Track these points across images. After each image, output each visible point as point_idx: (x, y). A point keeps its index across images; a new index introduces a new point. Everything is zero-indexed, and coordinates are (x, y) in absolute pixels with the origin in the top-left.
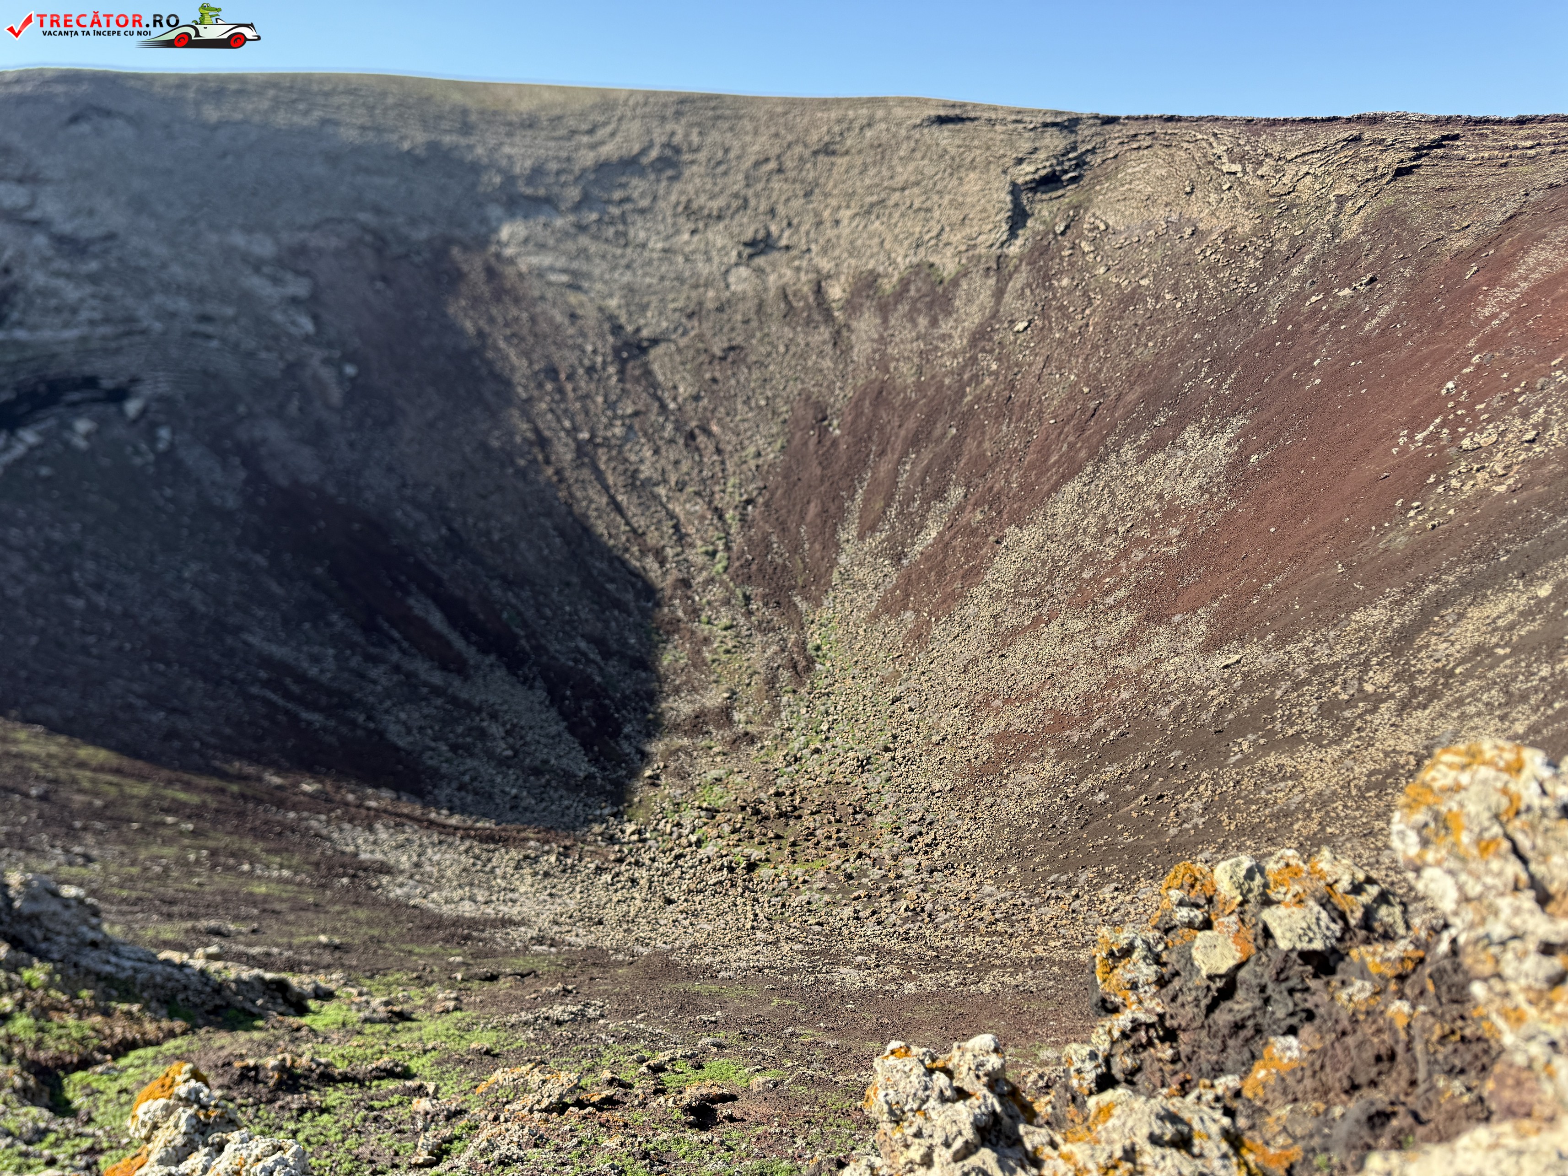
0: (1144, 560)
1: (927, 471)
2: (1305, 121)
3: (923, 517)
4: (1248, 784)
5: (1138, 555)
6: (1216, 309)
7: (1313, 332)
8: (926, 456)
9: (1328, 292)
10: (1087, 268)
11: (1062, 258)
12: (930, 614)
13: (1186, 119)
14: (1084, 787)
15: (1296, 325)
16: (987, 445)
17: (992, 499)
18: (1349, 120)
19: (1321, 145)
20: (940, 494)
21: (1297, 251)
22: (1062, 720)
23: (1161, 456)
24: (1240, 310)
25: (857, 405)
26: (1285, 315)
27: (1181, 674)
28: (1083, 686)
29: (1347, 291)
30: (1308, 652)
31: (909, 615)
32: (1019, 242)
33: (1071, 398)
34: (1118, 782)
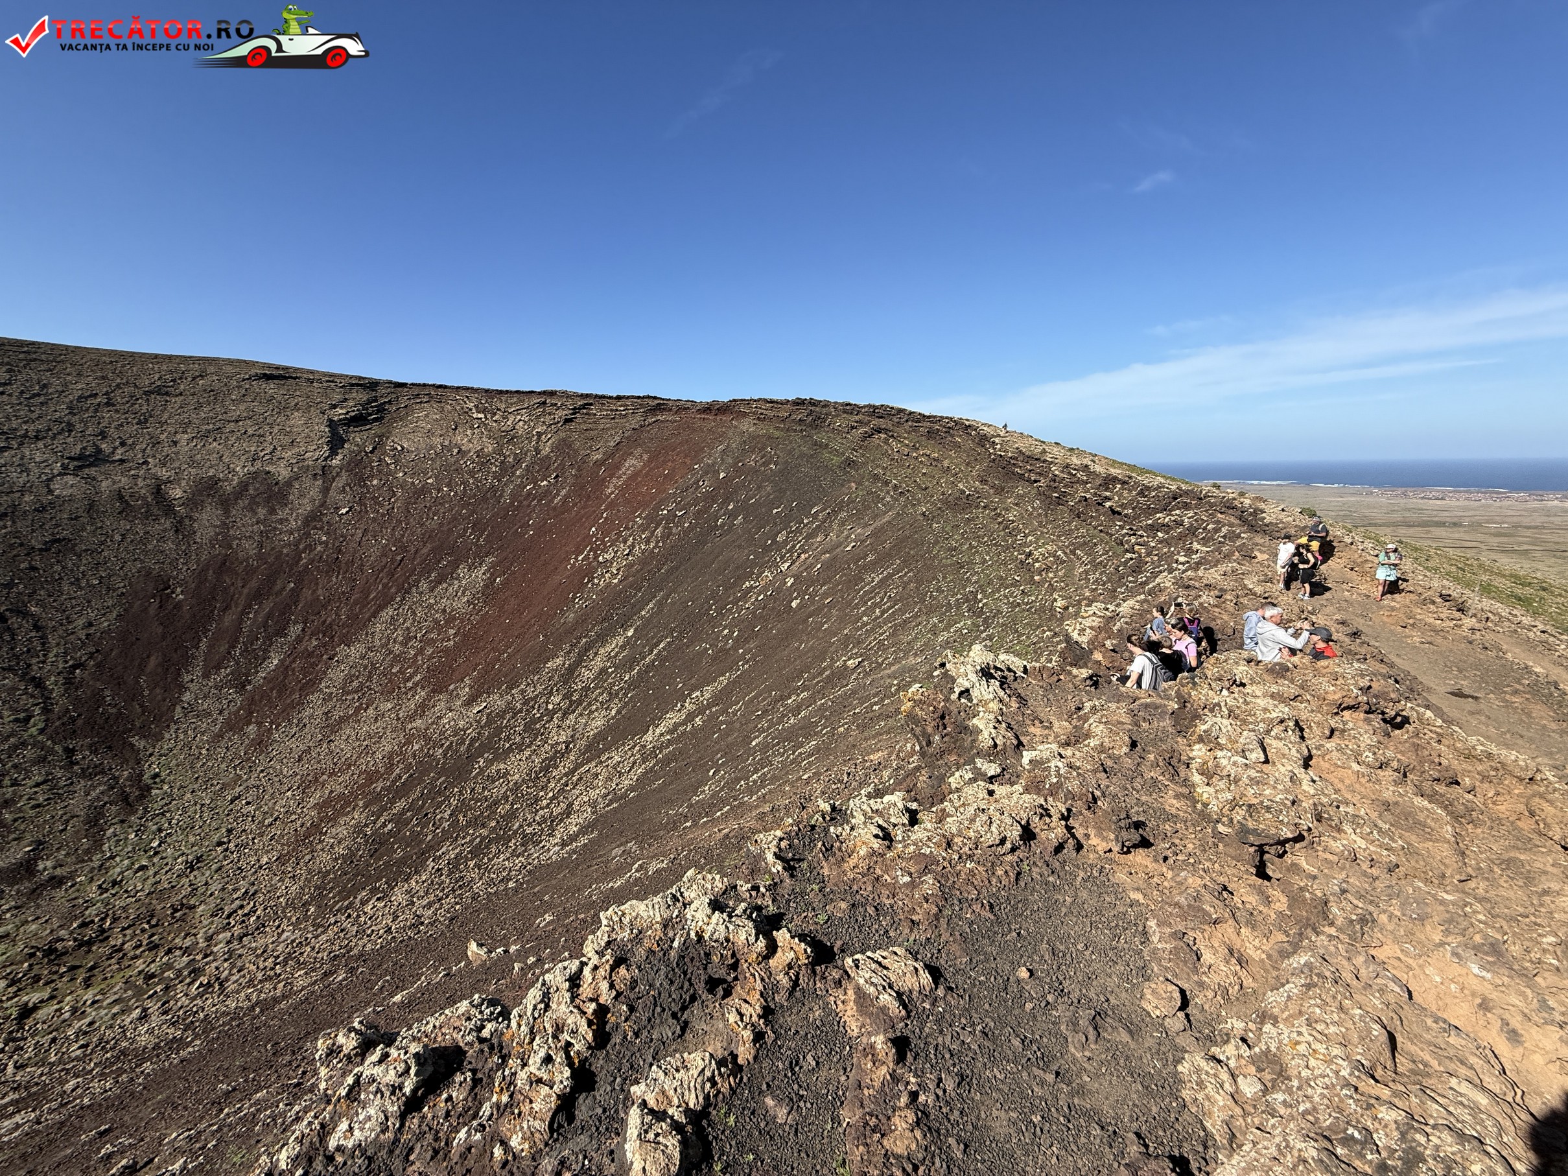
0: (433, 653)
1: (269, 615)
2: (517, 392)
3: (266, 651)
4: (479, 789)
5: (429, 651)
6: (475, 495)
7: (529, 506)
8: (268, 606)
9: (535, 484)
10: (390, 473)
11: (372, 468)
12: (271, 723)
13: (450, 387)
14: (378, 825)
15: (520, 502)
16: (320, 592)
17: (327, 630)
18: (540, 393)
19: (526, 405)
20: (281, 632)
21: (518, 461)
22: (371, 777)
23: (445, 585)
24: (489, 495)
25: (201, 576)
26: (513, 497)
27: (452, 723)
28: (388, 748)
29: (545, 483)
30: (523, 691)
31: (252, 729)
32: (339, 457)
33: (384, 555)
34: (403, 812)
